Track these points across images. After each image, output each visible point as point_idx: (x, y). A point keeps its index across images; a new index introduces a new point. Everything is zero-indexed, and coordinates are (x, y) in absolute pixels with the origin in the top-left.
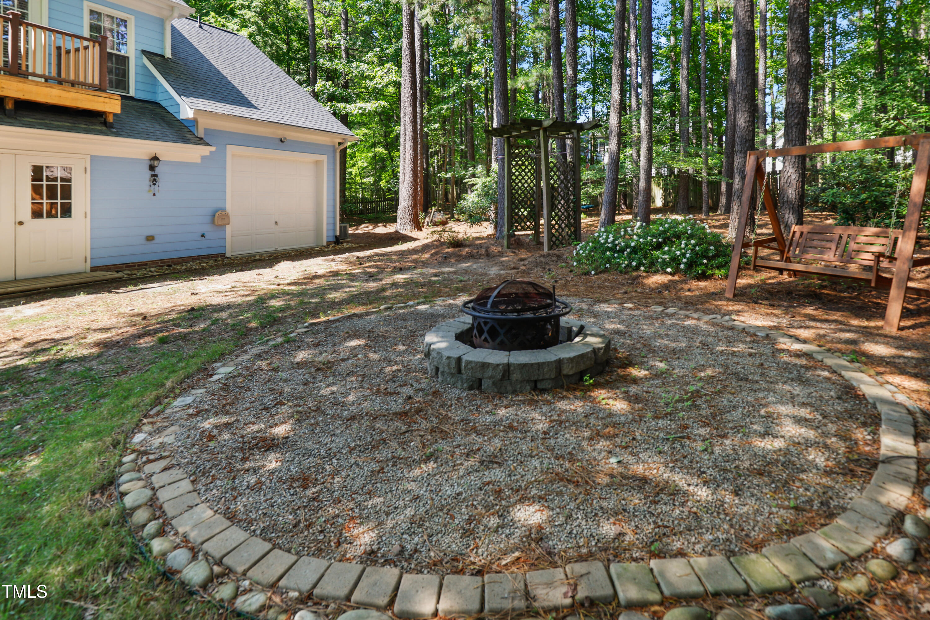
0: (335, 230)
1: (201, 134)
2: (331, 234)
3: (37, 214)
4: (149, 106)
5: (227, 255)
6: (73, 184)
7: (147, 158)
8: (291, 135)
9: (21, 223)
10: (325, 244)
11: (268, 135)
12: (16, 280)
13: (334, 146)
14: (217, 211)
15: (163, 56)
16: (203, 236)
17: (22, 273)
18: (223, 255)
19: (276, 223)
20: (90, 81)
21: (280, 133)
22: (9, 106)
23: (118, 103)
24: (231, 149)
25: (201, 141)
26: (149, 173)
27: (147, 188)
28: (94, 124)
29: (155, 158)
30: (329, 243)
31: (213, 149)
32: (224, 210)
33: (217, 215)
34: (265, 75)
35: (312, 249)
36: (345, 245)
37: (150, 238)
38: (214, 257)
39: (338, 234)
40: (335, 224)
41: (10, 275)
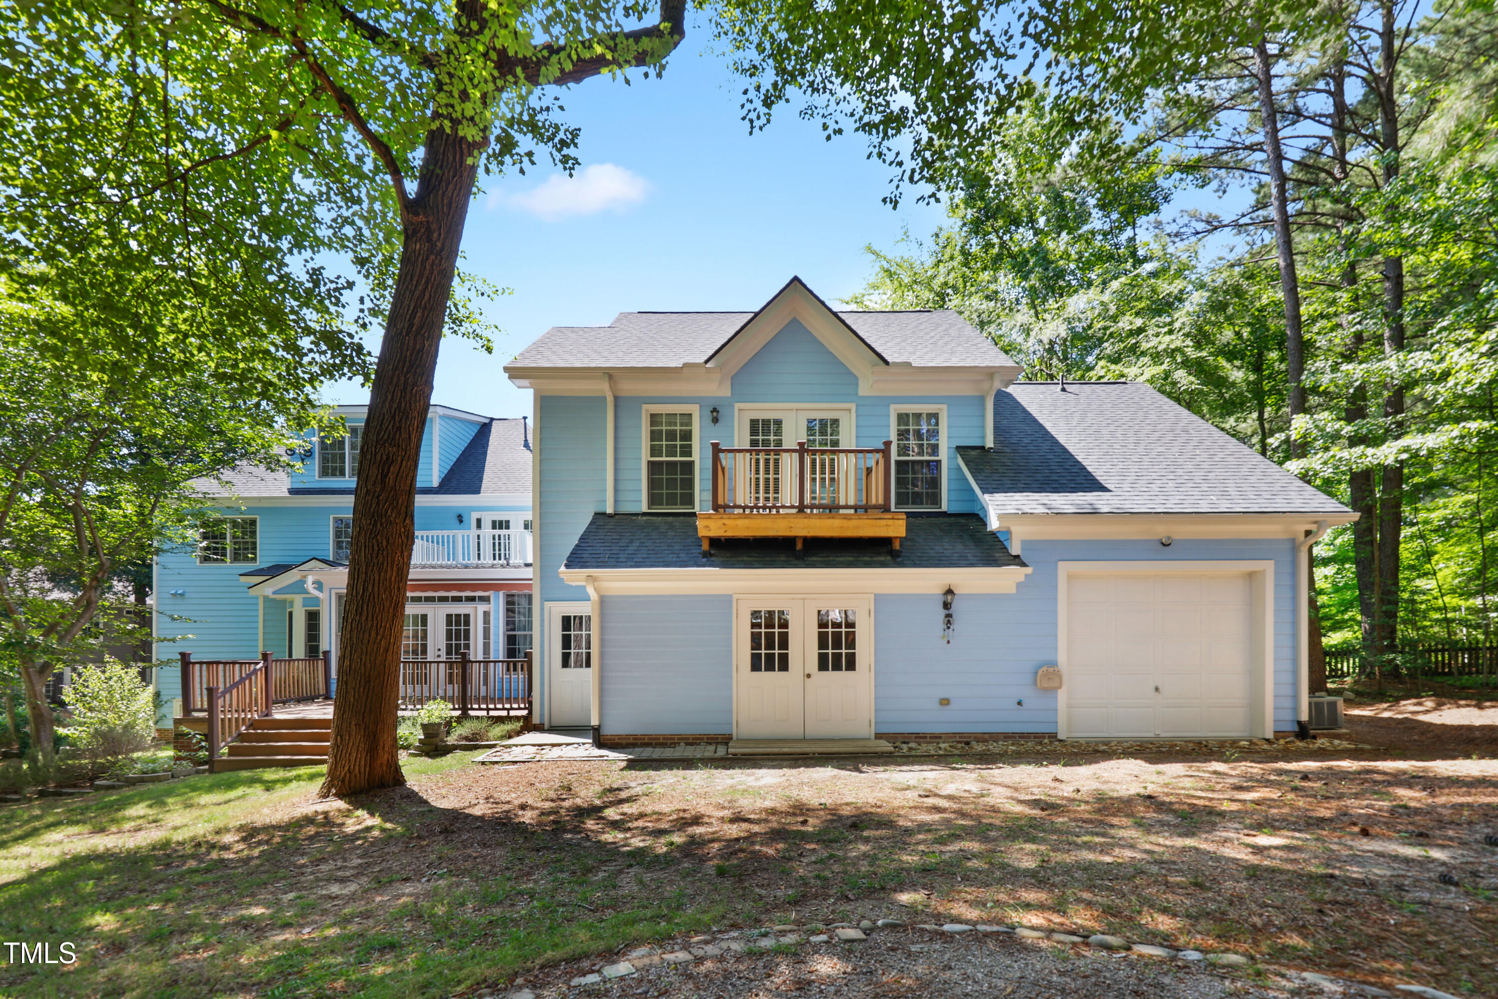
0: (1296, 709)
1: (1015, 550)
2: (1287, 715)
3: (823, 665)
4: (962, 521)
5: (1060, 737)
6: (857, 630)
7: (941, 591)
8: (1180, 531)
9: (809, 676)
10: (1270, 735)
11: (1136, 537)
12: (804, 740)
13: (1293, 540)
14: (1040, 667)
15: (983, 448)
16: (1019, 703)
17: (811, 732)
18: (1053, 736)
19: (1157, 689)
20: (874, 502)
21: (1161, 530)
22: (799, 546)
23: (903, 523)
24: (1064, 568)
25: (1017, 560)
26: (942, 612)
27: (941, 633)
28: (879, 554)
29: (950, 592)
30: (1278, 734)
31: (1028, 570)
32: (1053, 664)
33: (1040, 672)
34: (1157, 434)
35: (1234, 743)
36: (1321, 742)
37: (945, 702)
38: (1038, 737)
39: (1304, 717)
40: (1296, 697)
41: (797, 732)
